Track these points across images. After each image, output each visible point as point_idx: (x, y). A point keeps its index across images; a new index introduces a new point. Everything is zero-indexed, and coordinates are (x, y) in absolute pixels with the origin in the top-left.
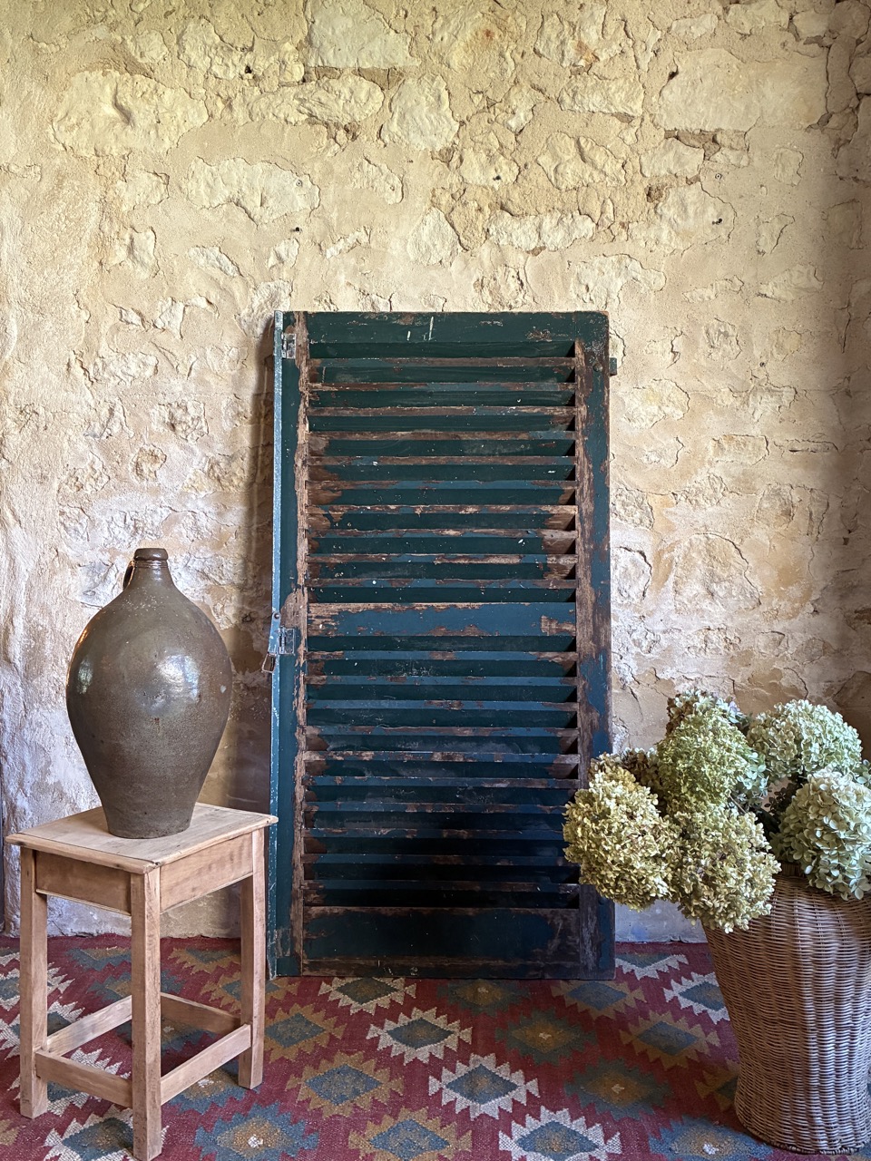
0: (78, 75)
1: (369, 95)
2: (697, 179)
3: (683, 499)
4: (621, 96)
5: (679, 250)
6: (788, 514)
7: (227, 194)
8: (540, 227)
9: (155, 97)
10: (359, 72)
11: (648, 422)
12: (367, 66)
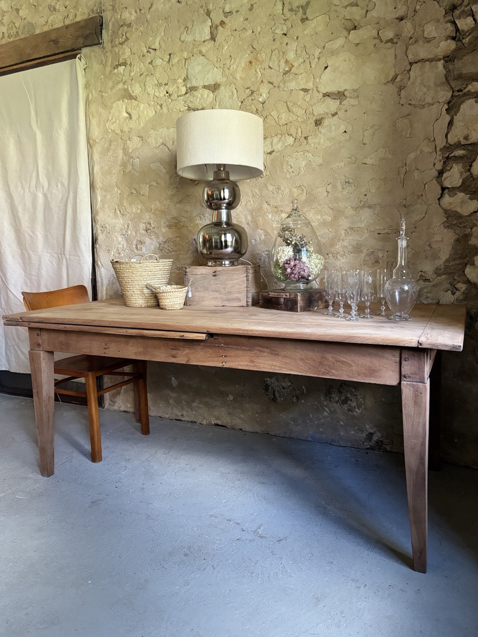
0: (115, 103)
1: (208, 96)
2: (336, 113)
3: (331, 256)
4: (302, 81)
5: (328, 146)
6: (377, 262)
7: (161, 141)
8: (272, 142)
9: (138, 108)
10: (205, 87)
11: (316, 223)
12: (207, 84)
